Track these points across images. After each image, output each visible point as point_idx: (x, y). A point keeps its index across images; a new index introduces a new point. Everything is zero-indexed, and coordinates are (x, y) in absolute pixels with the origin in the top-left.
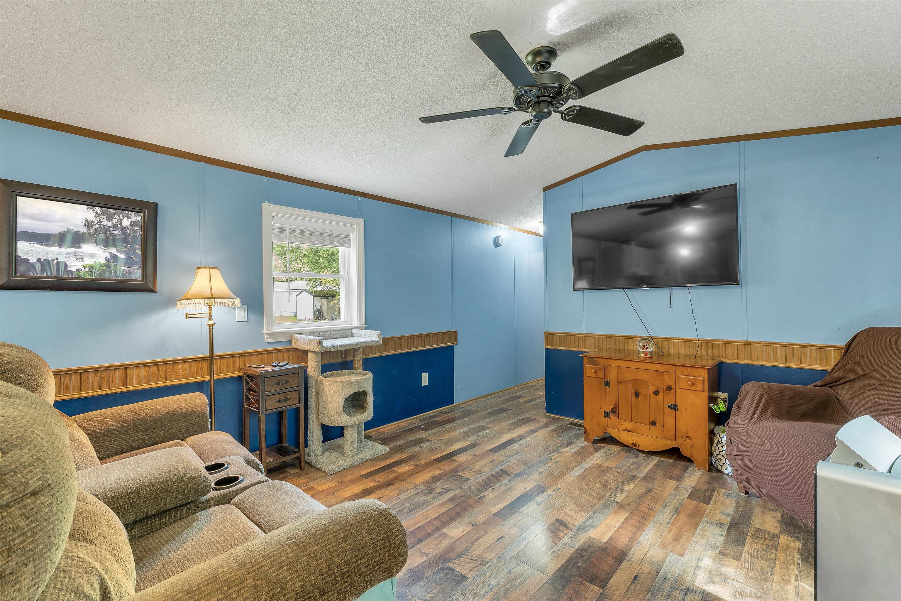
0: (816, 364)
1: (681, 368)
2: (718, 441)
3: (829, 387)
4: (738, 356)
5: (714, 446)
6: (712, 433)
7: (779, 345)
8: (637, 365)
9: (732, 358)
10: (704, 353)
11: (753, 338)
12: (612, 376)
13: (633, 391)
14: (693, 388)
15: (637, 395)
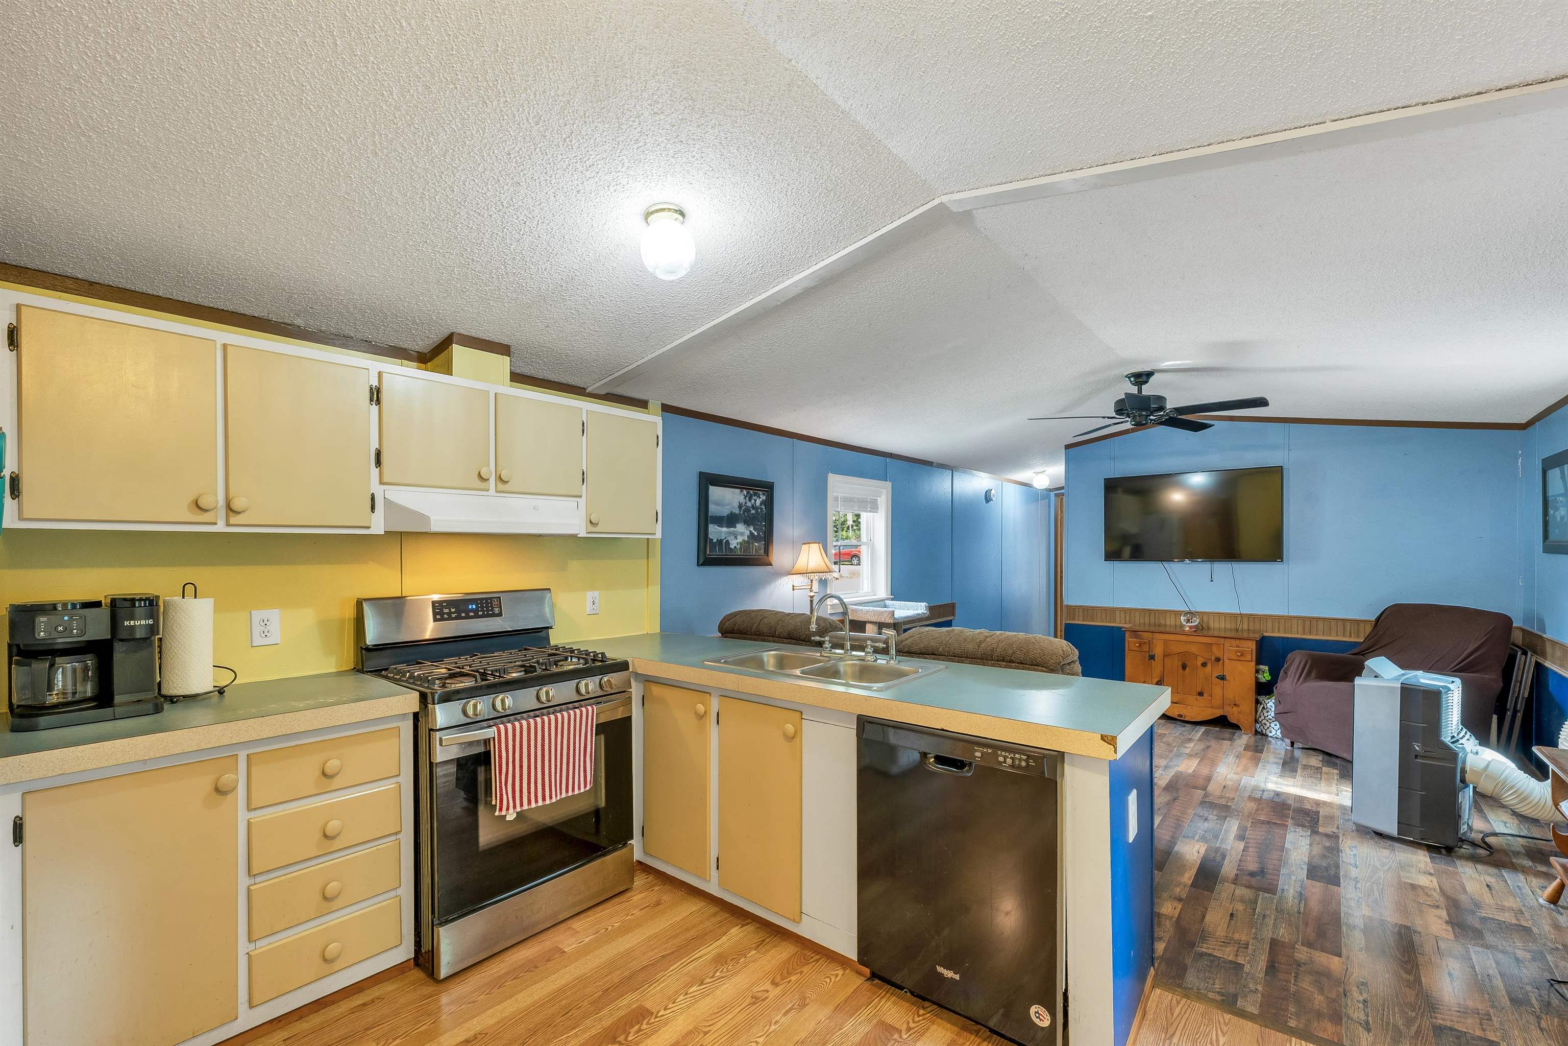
0: (1350, 636)
1: (1229, 640)
2: (1264, 708)
3: (1362, 655)
4: (1279, 630)
5: (1258, 714)
6: (1257, 702)
7: (1318, 619)
8: (1184, 638)
9: (1273, 632)
10: (1245, 627)
11: (1293, 613)
12: (1158, 651)
13: (1180, 664)
14: (1242, 658)
15: (1184, 667)
